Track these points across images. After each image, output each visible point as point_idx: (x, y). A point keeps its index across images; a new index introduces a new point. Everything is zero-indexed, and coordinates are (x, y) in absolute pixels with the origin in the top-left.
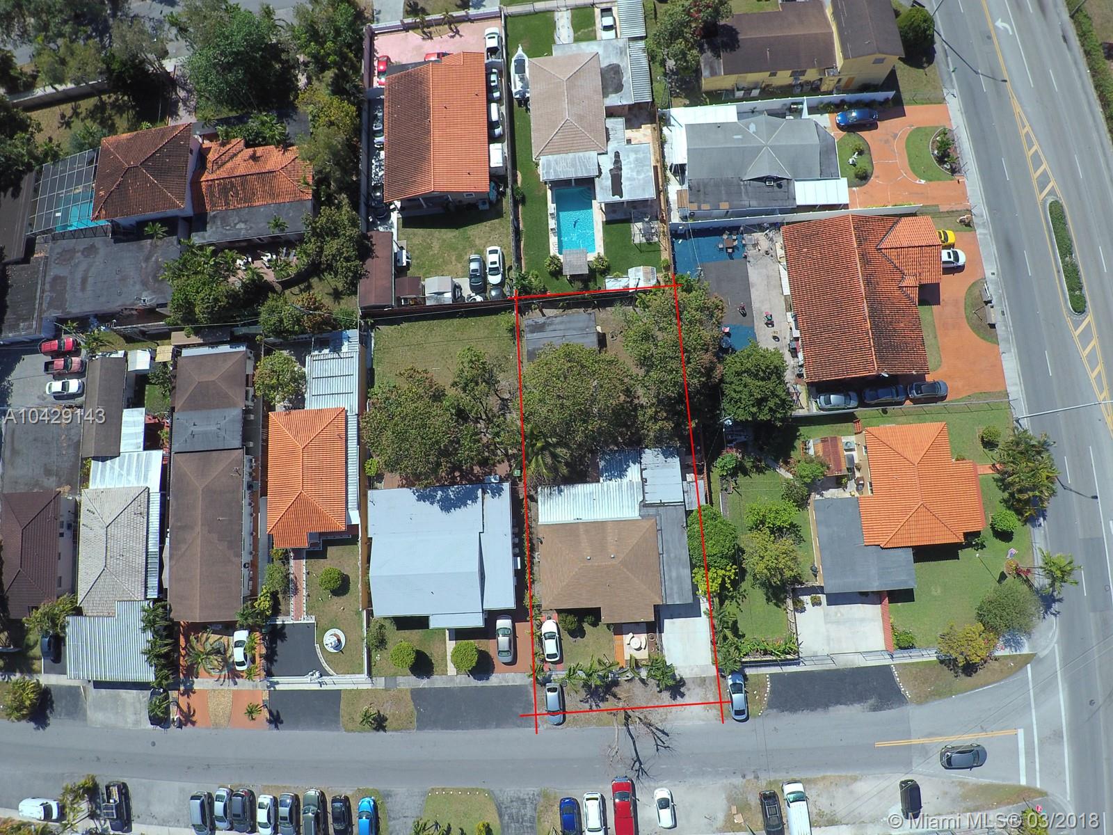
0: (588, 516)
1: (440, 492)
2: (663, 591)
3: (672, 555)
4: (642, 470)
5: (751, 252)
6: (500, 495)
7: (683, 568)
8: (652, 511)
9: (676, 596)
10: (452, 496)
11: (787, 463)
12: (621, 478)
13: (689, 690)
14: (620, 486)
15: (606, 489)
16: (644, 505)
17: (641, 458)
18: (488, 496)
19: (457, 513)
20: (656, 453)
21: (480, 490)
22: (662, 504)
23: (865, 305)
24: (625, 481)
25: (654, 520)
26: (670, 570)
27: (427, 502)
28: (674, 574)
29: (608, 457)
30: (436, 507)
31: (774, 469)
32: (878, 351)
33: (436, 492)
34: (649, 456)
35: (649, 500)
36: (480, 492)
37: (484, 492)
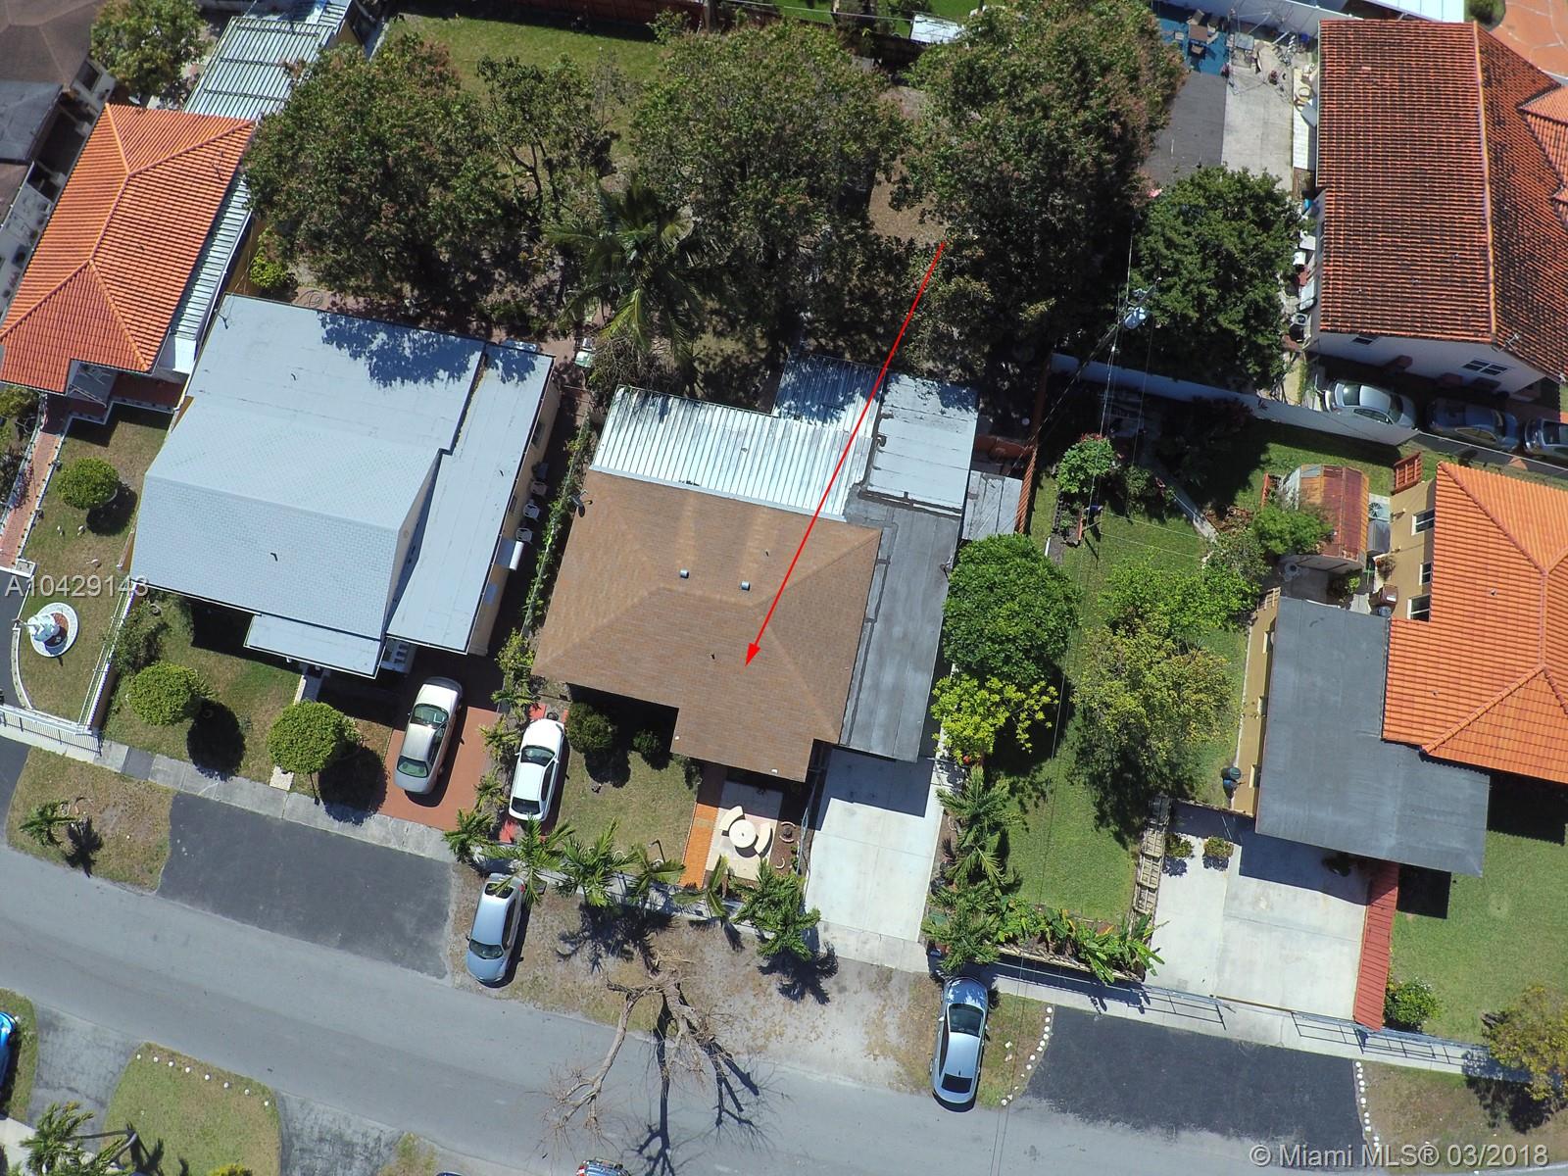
0: (715, 481)
1: (382, 336)
2: (849, 712)
3: (897, 631)
4: (879, 417)
6: (522, 378)
7: (917, 669)
8: (877, 511)
9: (877, 734)
10: (407, 352)
12: (824, 421)
13: (842, 990)
14: (816, 438)
15: (779, 435)
16: (862, 493)
17: (886, 391)
18: (492, 375)
19: (405, 392)
20: (925, 390)
21: (478, 355)
22: (906, 503)
24: (832, 429)
25: (874, 533)
26: (881, 664)
27: (346, 352)
28: (888, 678)
29: (806, 369)
30: (362, 366)
33: (375, 332)
34: (905, 390)
35: (878, 484)
36: (475, 359)
37: (486, 362)
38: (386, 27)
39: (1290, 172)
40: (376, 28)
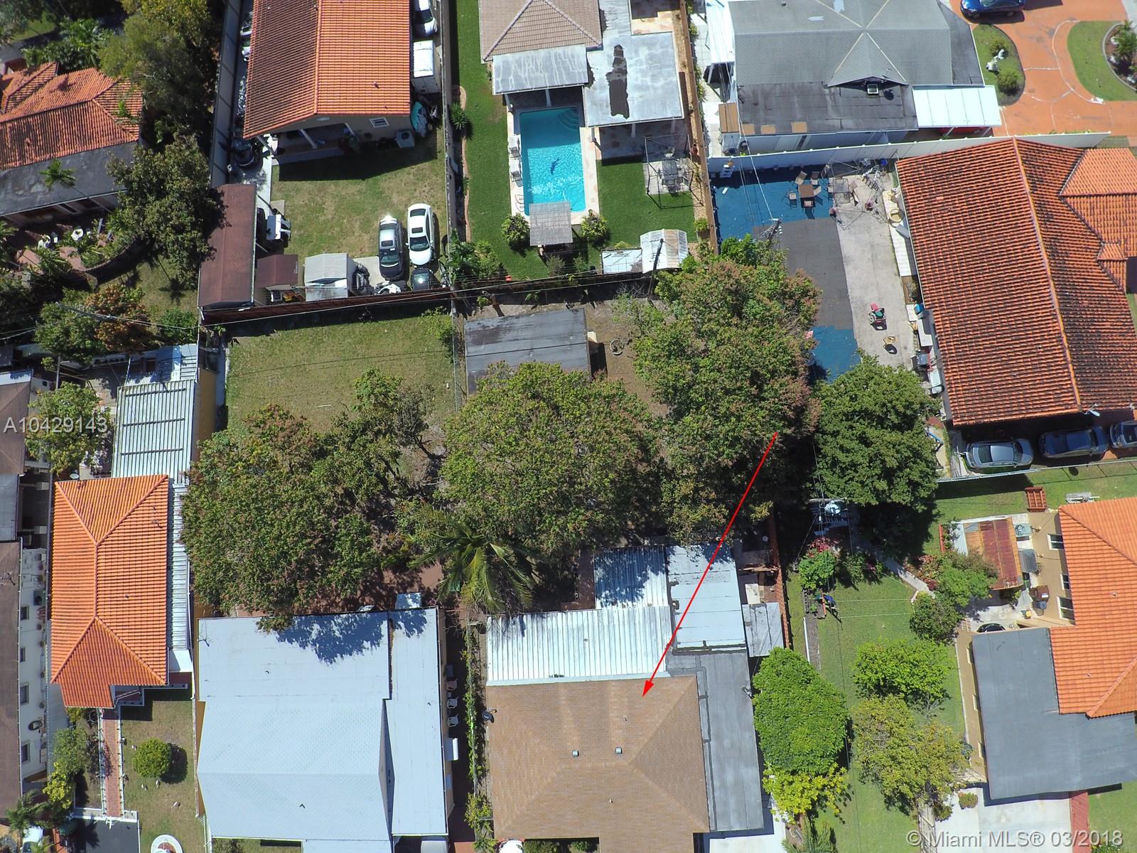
0: (576, 671)
1: (316, 627)
2: (711, 808)
3: (727, 743)
4: (670, 585)
5: (843, 206)
6: (420, 631)
7: (746, 766)
8: (689, 662)
9: (733, 818)
10: (337, 634)
11: (917, 564)
12: (633, 600)
14: (631, 616)
15: (606, 622)
16: (673, 650)
17: (667, 563)
18: (399, 634)
19: (346, 663)
20: (694, 554)
21: (385, 623)
22: (706, 650)
23: (1052, 289)
24: (640, 605)
25: (692, 680)
26: (722, 770)
27: (296, 644)
28: (730, 778)
29: (609, 562)
30: (310, 652)
31: (896, 574)
32: (1079, 371)
33: (310, 624)
34: (683, 559)
35: (684, 640)
36: (384, 626)
37: (392, 626)
38: (228, 351)
39: (899, 281)
40: (221, 354)
